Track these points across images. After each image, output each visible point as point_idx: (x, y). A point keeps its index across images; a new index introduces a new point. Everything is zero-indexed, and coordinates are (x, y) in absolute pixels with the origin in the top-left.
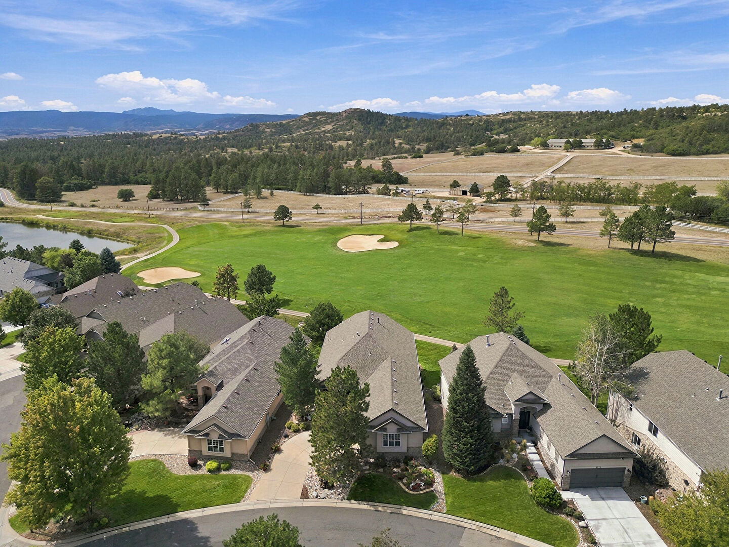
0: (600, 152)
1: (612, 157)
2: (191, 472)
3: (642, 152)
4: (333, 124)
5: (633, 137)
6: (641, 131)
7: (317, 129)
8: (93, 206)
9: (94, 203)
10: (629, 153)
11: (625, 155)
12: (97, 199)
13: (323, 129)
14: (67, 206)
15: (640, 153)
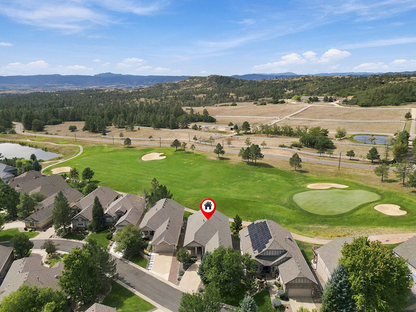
0: (325, 104)
1: (330, 107)
2: (24, 231)
3: (347, 104)
4: (202, 84)
5: (349, 95)
6: (355, 91)
7: (193, 86)
8: (56, 134)
9: (57, 133)
10: (340, 105)
11: (337, 106)
12: (60, 130)
13: (196, 86)
14: (44, 134)
15: (345, 105)
